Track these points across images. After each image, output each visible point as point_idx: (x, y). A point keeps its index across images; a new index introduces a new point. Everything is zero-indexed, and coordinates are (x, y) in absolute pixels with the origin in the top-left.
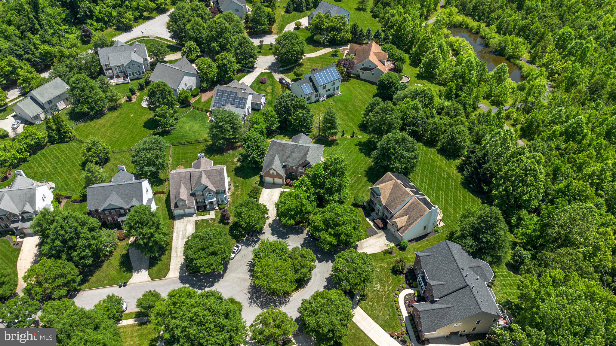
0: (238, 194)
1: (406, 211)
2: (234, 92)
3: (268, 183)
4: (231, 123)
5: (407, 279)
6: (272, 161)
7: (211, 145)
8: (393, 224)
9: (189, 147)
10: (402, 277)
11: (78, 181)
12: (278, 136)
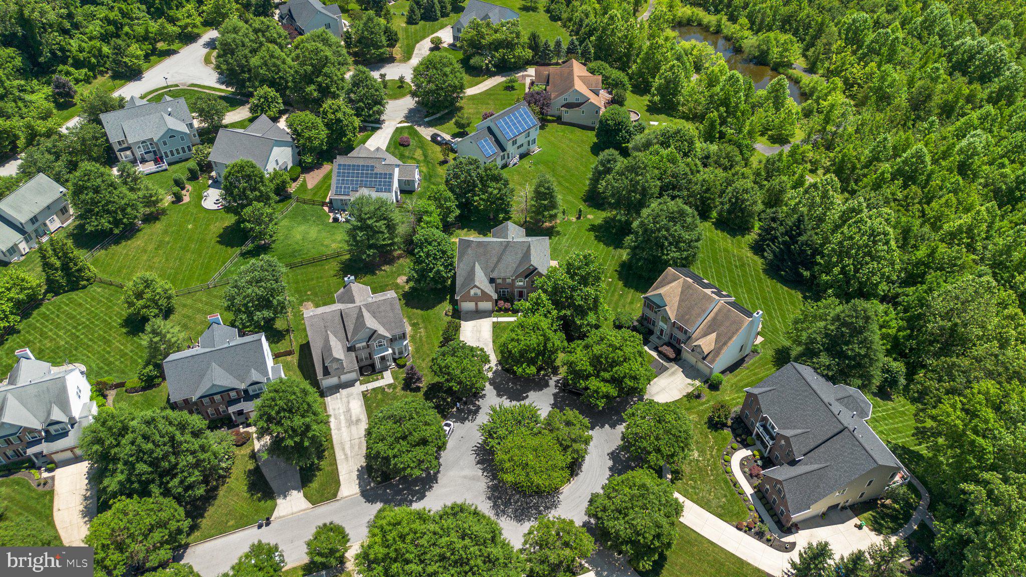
0: (421, 336)
1: (709, 326)
2: (368, 166)
3: (467, 312)
4: (385, 219)
5: (736, 435)
6: (471, 274)
7: (350, 260)
8: (693, 350)
9: (311, 269)
10: (727, 432)
11: (126, 354)
12: (458, 231)
